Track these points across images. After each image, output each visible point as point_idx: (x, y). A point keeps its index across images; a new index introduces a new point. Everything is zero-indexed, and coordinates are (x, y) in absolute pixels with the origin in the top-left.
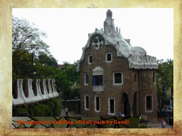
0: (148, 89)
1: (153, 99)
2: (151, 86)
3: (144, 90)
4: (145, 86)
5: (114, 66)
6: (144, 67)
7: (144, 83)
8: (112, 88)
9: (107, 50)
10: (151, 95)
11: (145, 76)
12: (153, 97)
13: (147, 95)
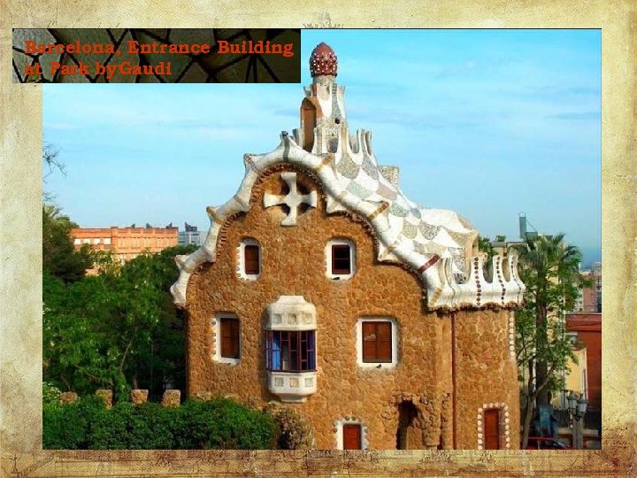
0: (490, 382)
1: (507, 420)
2: (501, 370)
3: (476, 384)
4: (478, 372)
5: (363, 296)
6: (478, 300)
7: (475, 361)
8: (352, 381)
9: (333, 231)
10: (503, 404)
11: (479, 331)
12: (507, 414)
13: (485, 406)
